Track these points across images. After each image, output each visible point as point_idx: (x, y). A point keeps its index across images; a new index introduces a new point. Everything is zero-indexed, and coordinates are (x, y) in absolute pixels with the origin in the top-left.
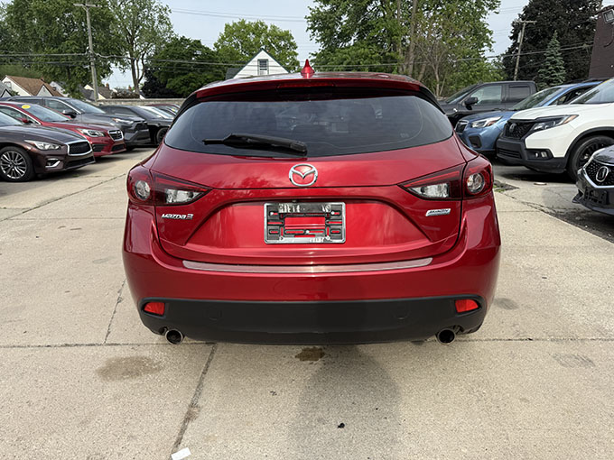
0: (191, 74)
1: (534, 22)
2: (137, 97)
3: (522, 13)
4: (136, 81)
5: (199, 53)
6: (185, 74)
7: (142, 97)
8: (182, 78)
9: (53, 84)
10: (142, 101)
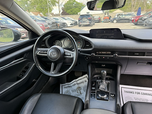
0: (73, 9)
2: (60, 15)
4: (60, 12)
5: (75, 3)
6: (71, 9)
7: (61, 15)
8: (71, 10)
9: (41, 13)
10: (61, 16)
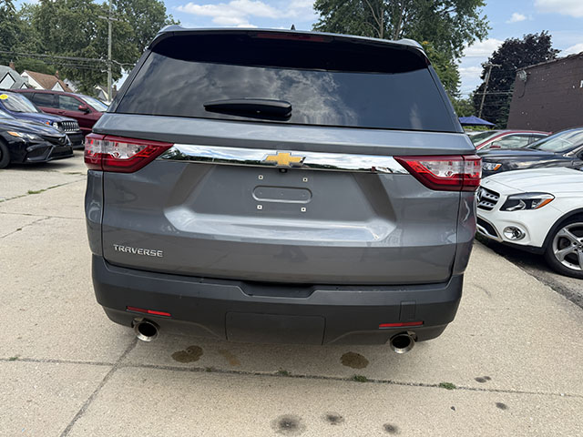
1: (499, 66)
3: (492, 57)
